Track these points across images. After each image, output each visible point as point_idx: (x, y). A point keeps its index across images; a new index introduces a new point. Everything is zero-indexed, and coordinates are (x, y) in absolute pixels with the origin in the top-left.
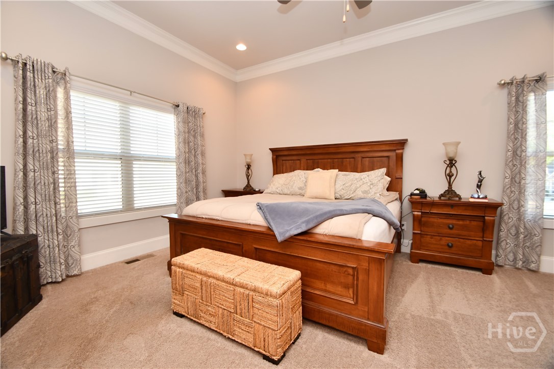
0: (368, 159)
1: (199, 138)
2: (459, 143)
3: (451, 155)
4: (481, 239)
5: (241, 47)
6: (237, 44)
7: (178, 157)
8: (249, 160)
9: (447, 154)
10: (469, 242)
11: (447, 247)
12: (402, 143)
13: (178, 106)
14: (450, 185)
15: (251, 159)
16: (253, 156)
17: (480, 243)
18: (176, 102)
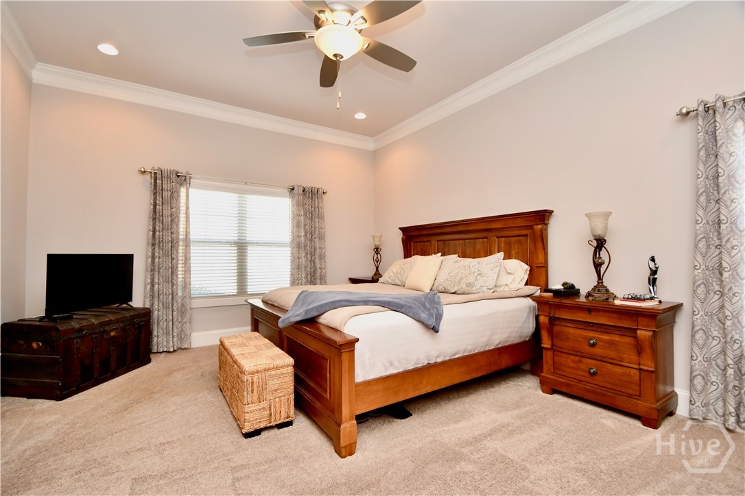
0: (503, 239)
1: (317, 220)
2: (610, 213)
3: (599, 232)
4: (636, 367)
5: (360, 116)
6: (356, 113)
7: (292, 242)
8: (377, 243)
9: (592, 230)
10: (618, 370)
11: (587, 375)
12: (543, 217)
13: (293, 189)
14: (600, 277)
15: (380, 241)
16: (382, 238)
17: (635, 373)
18: (292, 184)
